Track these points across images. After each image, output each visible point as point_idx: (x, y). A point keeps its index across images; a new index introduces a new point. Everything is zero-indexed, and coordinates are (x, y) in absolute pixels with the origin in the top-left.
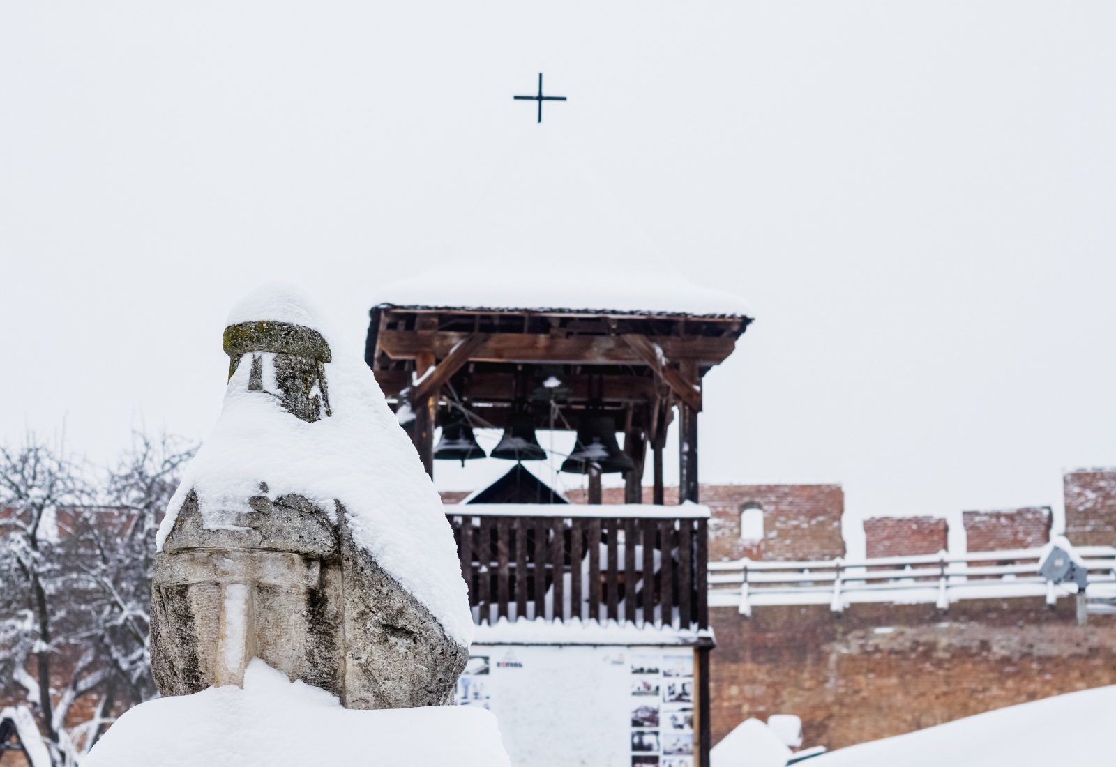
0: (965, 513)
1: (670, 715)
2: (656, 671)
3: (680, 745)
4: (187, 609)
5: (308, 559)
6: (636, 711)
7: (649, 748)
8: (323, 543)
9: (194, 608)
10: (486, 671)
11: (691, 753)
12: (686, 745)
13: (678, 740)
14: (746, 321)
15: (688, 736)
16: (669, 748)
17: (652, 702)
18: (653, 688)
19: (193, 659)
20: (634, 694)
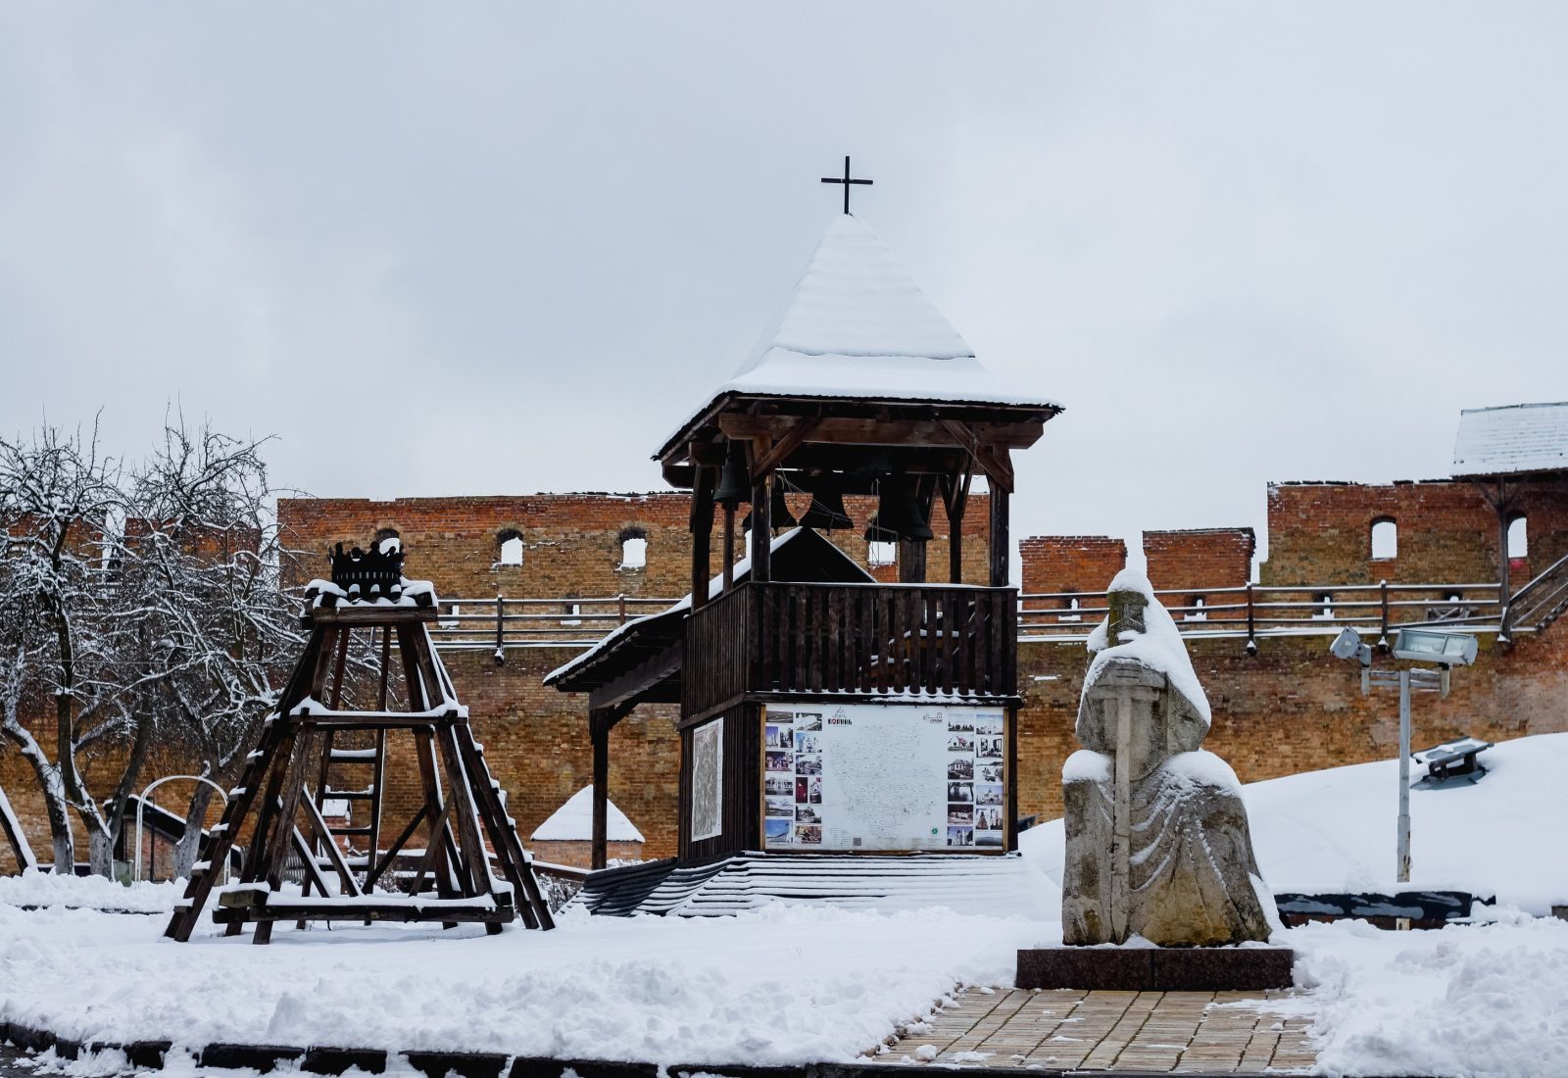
0: (1145, 534)
1: (983, 768)
2: (971, 729)
3: (991, 796)
4: (1102, 708)
5: (1155, 689)
6: (953, 764)
7: (964, 798)
8: (1161, 683)
9: (1105, 708)
10: (819, 727)
11: (1001, 804)
12: (997, 796)
13: (990, 791)
14: (1057, 410)
15: (998, 787)
16: (981, 799)
17: (967, 756)
18: (968, 744)
19: (1103, 729)
20: (950, 749)
